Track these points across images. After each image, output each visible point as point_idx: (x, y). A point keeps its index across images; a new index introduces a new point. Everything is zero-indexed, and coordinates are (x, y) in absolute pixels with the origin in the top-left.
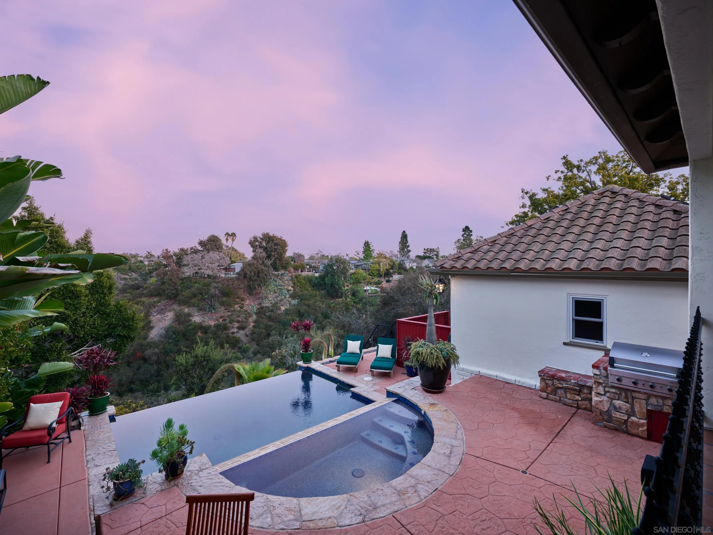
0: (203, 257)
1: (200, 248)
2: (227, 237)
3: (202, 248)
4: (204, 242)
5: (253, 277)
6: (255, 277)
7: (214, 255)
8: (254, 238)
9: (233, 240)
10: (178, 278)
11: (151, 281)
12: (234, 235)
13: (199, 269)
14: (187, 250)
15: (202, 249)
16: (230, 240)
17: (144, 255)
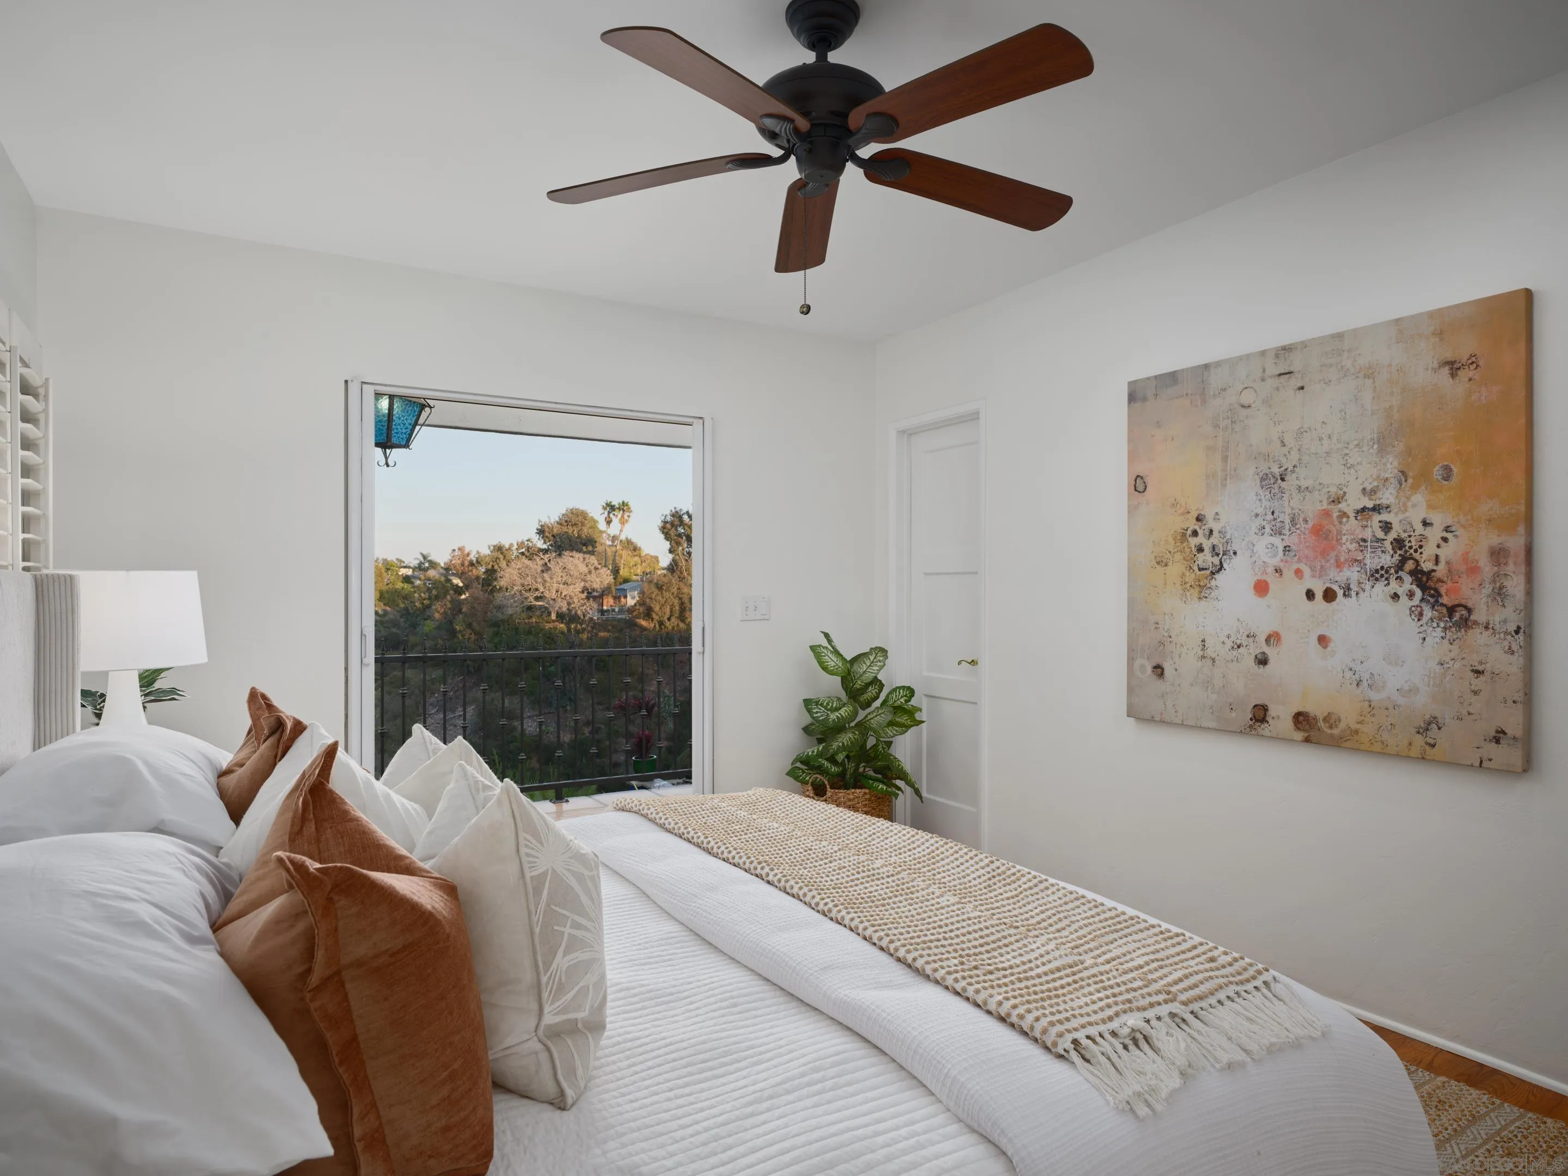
0: (546, 568)
1: (541, 544)
2: (609, 513)
3: (545, 543)
4: (551, 529)
5: (669, 619)
6: (673, 619)
7: (575, 562)
8: (673, 515)
9: (623, 522)
10: (485, 621)
11: (426, 629)
12: (624, 507)
13: (537, 599)
14: (510, 549)
15: (545, 546)
16: (616, 521)
17: (415, 563)
